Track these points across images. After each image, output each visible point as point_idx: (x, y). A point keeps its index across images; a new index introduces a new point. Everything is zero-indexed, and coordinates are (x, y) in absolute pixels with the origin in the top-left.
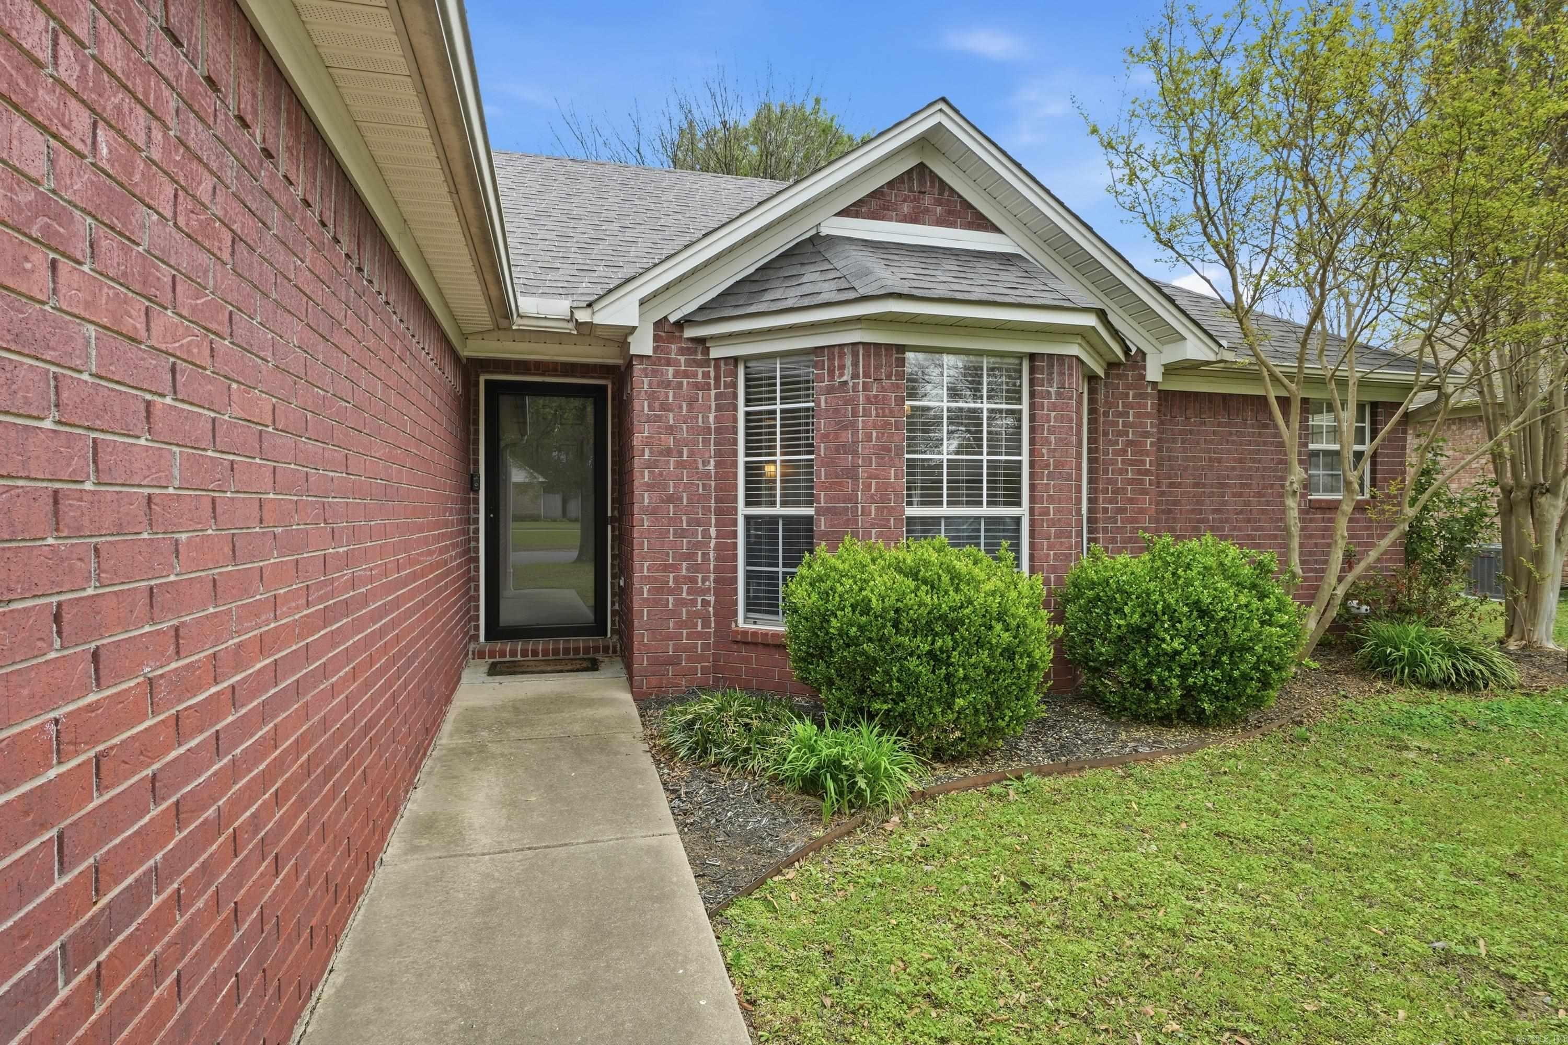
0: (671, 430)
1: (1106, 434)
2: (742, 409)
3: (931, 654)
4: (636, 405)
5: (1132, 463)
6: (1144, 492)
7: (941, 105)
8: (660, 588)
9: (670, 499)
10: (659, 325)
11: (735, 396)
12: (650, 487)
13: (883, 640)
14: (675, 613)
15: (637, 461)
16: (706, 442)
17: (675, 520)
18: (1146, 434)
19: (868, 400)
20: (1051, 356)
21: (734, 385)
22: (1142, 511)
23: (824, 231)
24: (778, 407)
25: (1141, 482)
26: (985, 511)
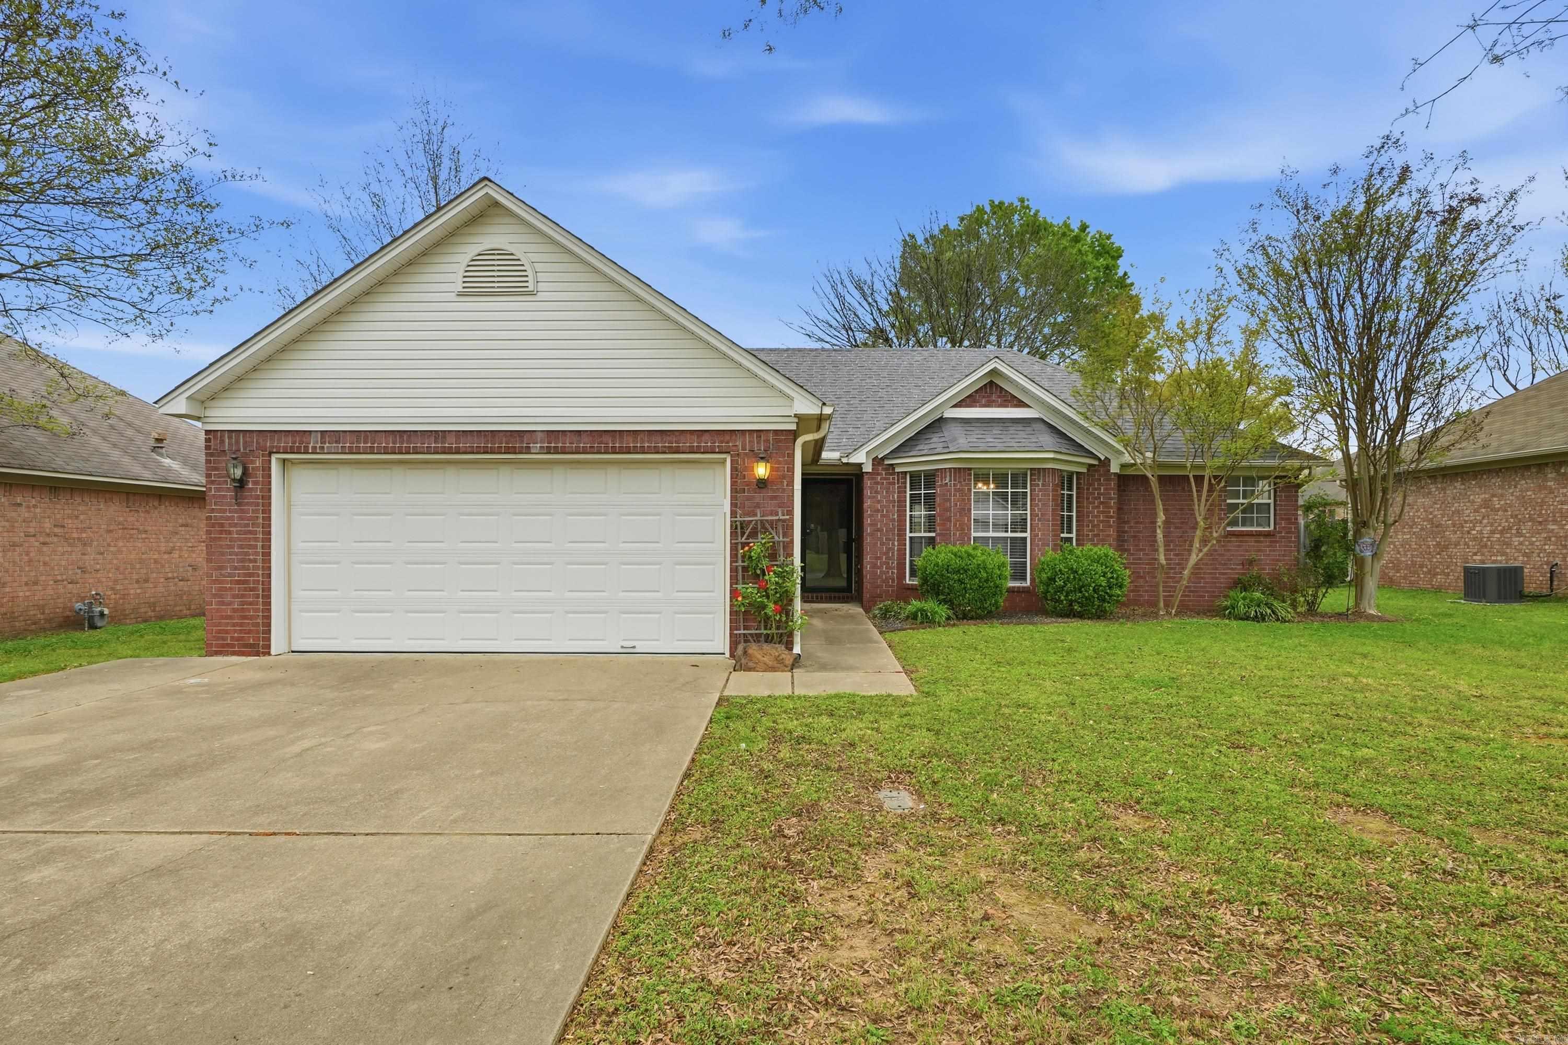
0: (879, 502)
1: (1088, 499)
2: (908, 493)
3: (959, 580)
4: (865, 492)
5: (1103, 512)
6: (1110, 526)
7: (997, 360)
8: (874, 566)
9: (878, 530)
10: (874, 460)
11: (905, 487)
12: (871, 525)
13: (943, 575)
14: (880, 577)
15: (865, 515)
16: (894, 506)
17: (881, 539)
18: (1111, 499)
19: (955, 490)
20: (1039, 469)
21: (905, 483)
22: (1109, 536)
23: (946, 415)
24: (923, 492)
25: (1109, 522)
26: (1010, 534)
